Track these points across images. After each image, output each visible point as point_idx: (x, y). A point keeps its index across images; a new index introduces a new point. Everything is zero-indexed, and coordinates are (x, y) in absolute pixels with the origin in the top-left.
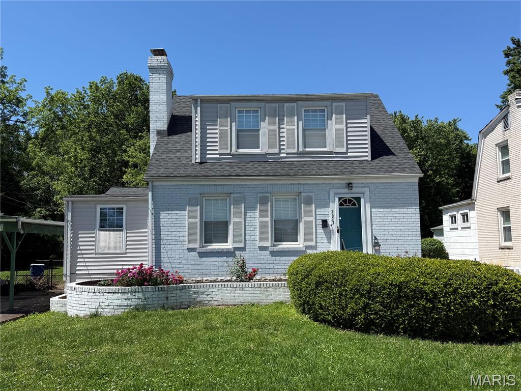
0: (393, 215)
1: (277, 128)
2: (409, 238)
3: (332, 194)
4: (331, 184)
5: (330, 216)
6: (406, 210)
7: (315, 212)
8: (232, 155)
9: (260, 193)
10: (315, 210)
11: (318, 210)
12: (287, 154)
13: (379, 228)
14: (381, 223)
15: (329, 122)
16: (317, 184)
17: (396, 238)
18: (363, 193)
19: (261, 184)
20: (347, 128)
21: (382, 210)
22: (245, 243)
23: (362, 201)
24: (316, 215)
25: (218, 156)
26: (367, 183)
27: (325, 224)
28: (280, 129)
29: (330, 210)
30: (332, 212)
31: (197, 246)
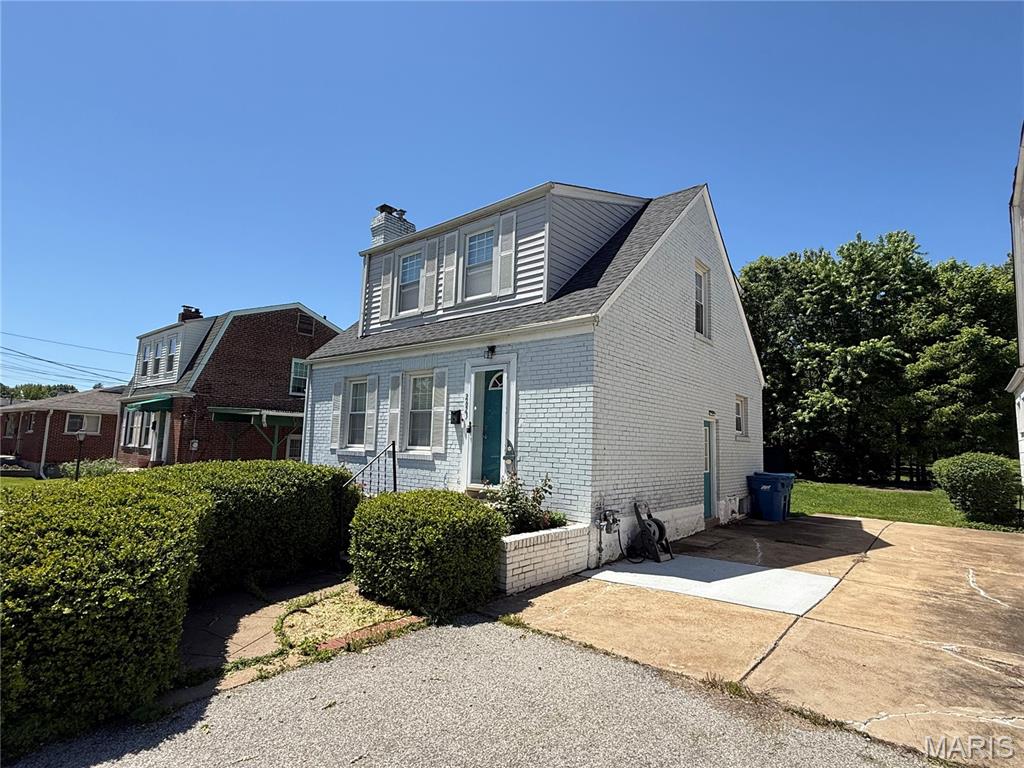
0: (550, 401)
1: (435, 273)
2: (573, 446)
3: (468, 367)
4: (468, 350)
5: (464, 404)
6: (571, 390)
7: (448, 399)
8: (392, 322)
9: (393, 372)
10: (448, 394)
11: (451, 396)
12: (445, 310)
13: (528, 425)
14: (531, 416)
15: (495, 249)
16: (453, 352)
17: (551, 445)
18: (508, 363)
19: (395, 360)
20: (516, 252)
21: (534, 392)
22: (376, 445)
23: (505, 376)
24: (448, 403)
25: (379, 326)
26: (516, 344)
27: (456, 417)
28: (438, 274)
29: (464, 395)
30: (466, 399)
31: (335, 446)
